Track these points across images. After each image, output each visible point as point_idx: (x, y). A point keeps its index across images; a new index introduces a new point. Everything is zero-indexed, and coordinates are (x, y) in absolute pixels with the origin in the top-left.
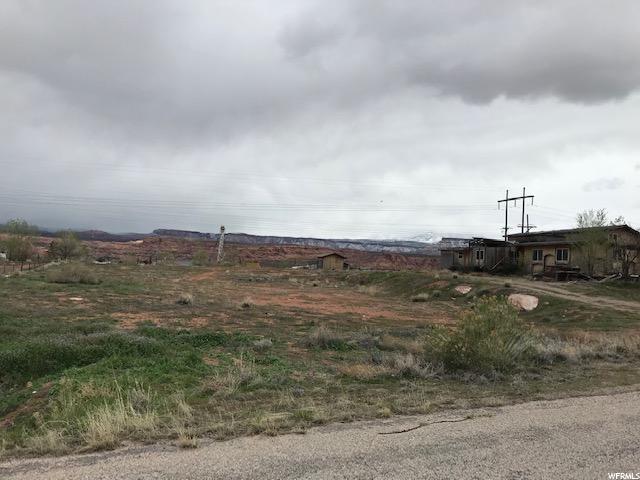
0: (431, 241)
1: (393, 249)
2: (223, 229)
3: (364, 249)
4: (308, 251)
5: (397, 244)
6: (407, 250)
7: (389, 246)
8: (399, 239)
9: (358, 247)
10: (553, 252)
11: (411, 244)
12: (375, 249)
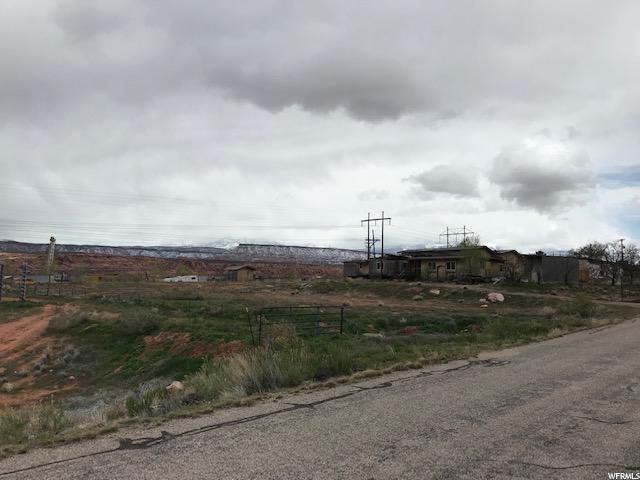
0: (228, 247)
1: (190, 256)
2: (52, 239)
3: (159, 256)
4: (98, 260)
5: (194, 250)
6: (204, 256)
7: (184, 252)
8: (196, 245)
9: (152, 254)
10: (444, 264)
11: (208, 250)
12: (170, 255)
